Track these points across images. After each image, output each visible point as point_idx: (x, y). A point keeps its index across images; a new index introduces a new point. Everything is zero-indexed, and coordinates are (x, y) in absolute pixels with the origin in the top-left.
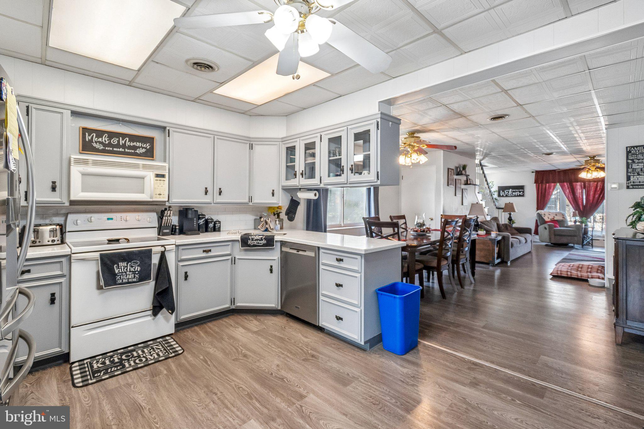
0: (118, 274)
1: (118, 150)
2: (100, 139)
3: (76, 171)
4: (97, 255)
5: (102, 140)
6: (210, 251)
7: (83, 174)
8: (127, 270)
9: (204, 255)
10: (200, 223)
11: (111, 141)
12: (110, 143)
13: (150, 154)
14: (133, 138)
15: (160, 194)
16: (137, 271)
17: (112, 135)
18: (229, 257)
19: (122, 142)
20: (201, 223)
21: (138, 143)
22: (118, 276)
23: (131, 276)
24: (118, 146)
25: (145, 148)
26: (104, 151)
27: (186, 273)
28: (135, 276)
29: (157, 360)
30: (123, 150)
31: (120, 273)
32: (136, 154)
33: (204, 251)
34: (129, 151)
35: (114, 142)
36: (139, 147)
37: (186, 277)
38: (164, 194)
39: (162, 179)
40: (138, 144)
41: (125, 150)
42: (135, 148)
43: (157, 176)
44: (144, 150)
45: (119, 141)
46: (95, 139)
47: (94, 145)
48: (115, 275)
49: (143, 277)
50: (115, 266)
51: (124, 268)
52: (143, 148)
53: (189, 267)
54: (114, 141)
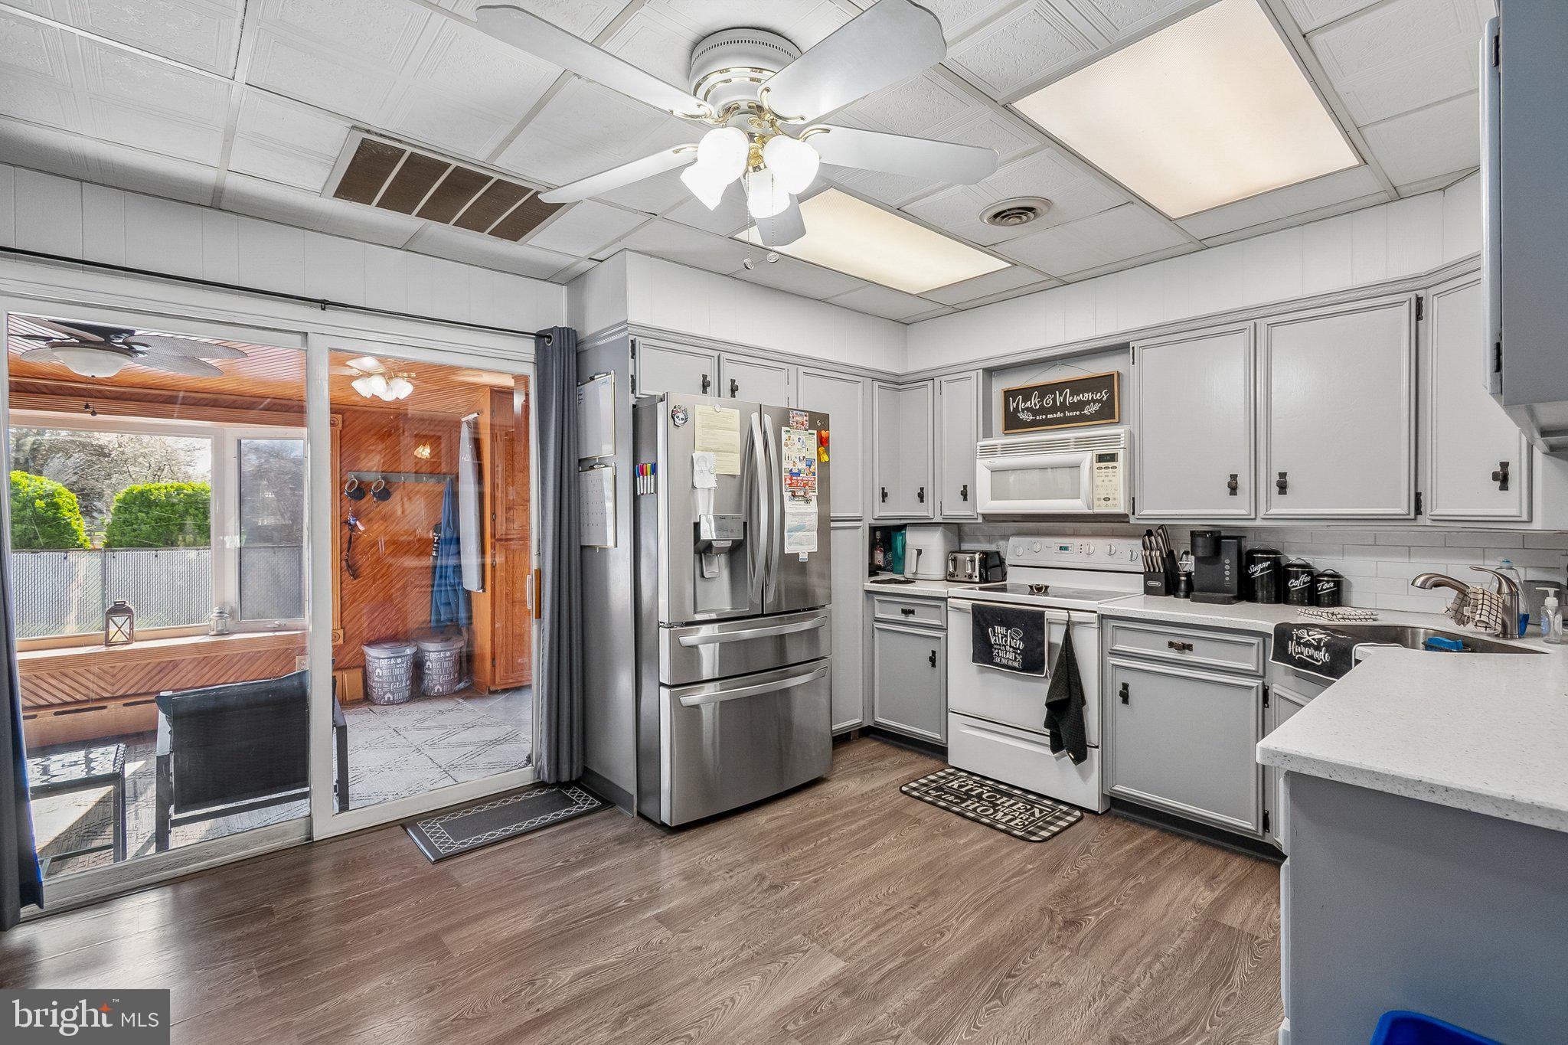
0: (995, 646)
1: (1055, 416)
2: (1028, 404)
3: (983, 467)
4: (968, 605)
5: (1031, 404)
6: (1189, 647)
7: (994, 471)
8: (1006, 641)
9: (1173, 654)
10: (1253, 573)
11: (1043, 404)
12: (1042, 406)
13: (1108, 413)
14: (1077, 386)
15: (1107, 499)
16: (1019, 649)
17: (1045, 390)
18: (1255, 683)
19: (1059, 400)
20: (1256, 575)
21: (1086, 395)
22: (996, 649)
23: (1011, 656)
24: (1054, 409)
25: (1099, 401)
26: (1034, 424)
27: (1125, 686)
28: (1016, 658)
29: (1009, 830)
30: (1062, 415)
31: (997, 644)
32: (1083, 418)
33: (1171, 645)
34: (1071, 414)
35: (1047, 404)
36: (1088, 402)
37: (1125, 697)
38: (1114, 499)
39: (1111, 464)
40: (1088, 396)
41: (1065, 414)
42: (1081, 405)
43: (1101, 458)
44: (1097, 406)
45: (1054, 400)
46: (1022, 406)
47: (1021, 416)
48: (991, 646)
49: (1031, 664)
50: (990, 629)
51: (1002, 638)
52: (1094, 401)
53: (1136, 674)
54: (1048, 401)
